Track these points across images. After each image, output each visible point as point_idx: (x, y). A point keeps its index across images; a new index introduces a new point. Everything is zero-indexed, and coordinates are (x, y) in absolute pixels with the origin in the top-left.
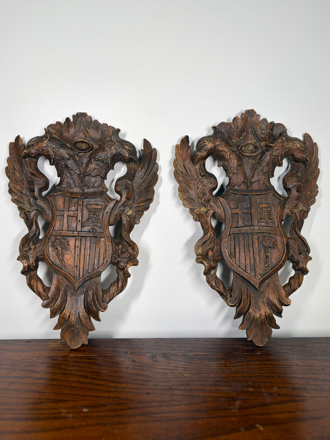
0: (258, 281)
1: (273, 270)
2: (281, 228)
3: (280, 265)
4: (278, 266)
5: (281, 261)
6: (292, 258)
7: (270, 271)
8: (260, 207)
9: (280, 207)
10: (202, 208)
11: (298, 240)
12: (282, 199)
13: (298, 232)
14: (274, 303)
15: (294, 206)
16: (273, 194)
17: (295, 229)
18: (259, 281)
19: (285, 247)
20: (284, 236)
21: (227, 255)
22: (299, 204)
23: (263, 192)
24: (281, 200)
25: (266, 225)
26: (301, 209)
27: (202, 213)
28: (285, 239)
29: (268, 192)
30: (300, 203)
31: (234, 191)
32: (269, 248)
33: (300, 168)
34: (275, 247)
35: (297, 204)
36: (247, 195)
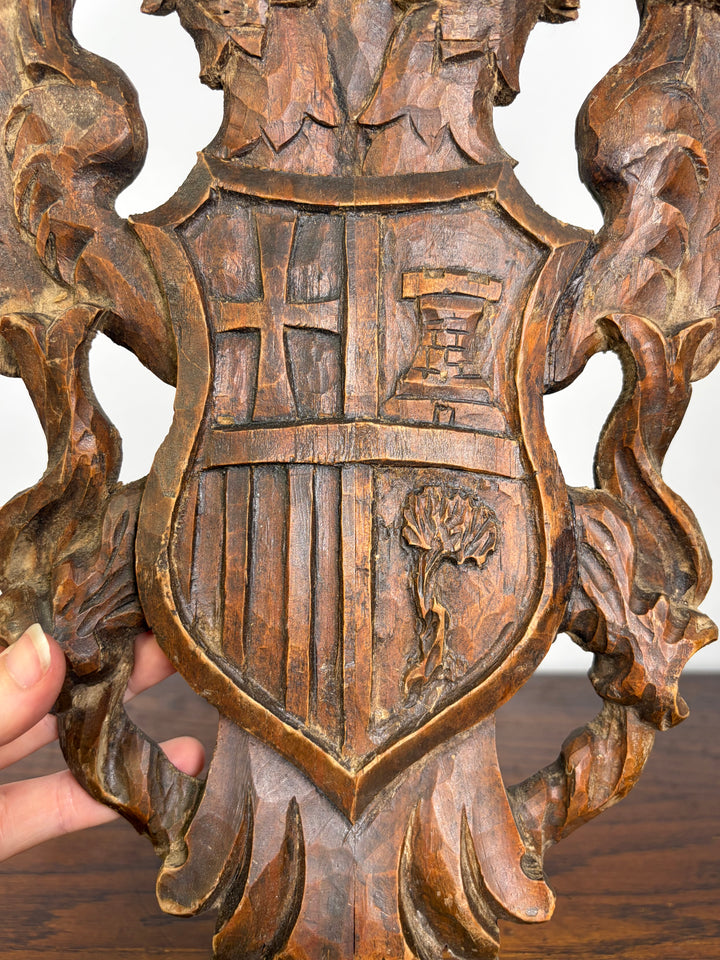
0: (351, 774)
1: (458, 708)
2: (531, 437)
3: (503, 676)
4: (491, 684)
5: (515, 653)
6: (589, 629)
7: (438, 709)
8: (409, 292)
9: (541, 293)
10: (46, 292)
11: (640, 515)
12: (555, 246)
13: (647, 466)
14: (446, 908)
15: (633, 292)
16: (498, 205)
17: (629, 441)
18: (361, 774)
19: (549, 563)
20: (549, 493)
21: (164, 606)
22: (668, 282)
23: (434, 193)
24: (545, 248)
25: (436, 416)
26: (676, 316)
27: (19, 329)
28: (554, 508)
29: (466, 193)
30: (678, 274)
31: (236, 181)
32: (447, 566)
33: (699, 34)
34: (480, 559)
35: (655, 280)
36: (327, 210)
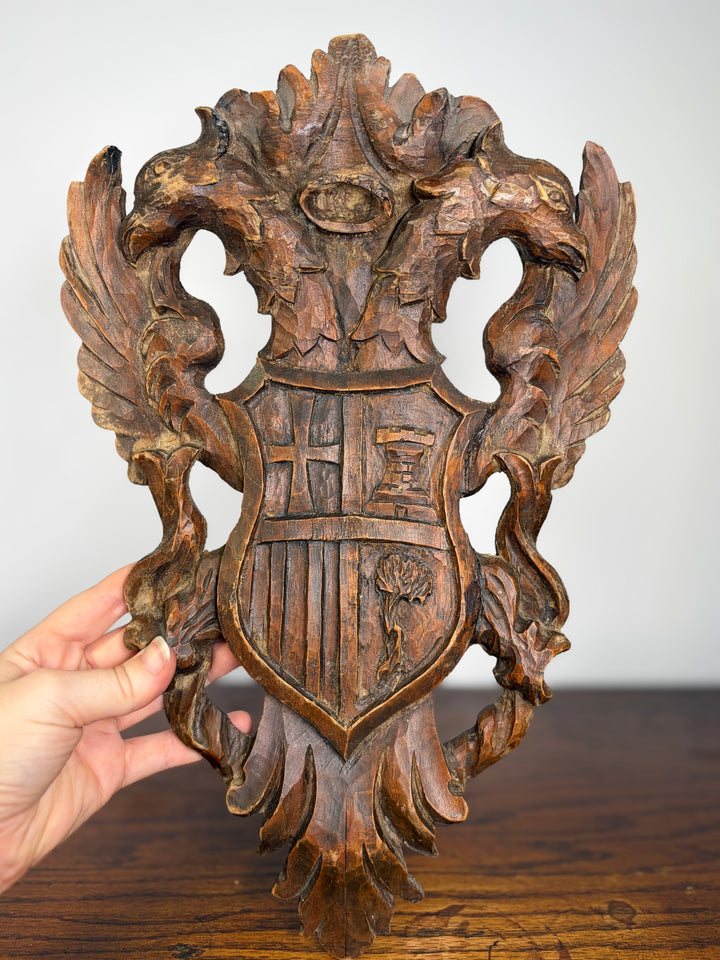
0: (345, 729)
1: (409, 688)
2: (452, 526)
3: (436, 669)
4: (429, 674)
5: (443, 655)
6: (491, 642)
7: (397, 689)
8: (380, 440)
9: (457, 441)
10: (163, 435)
11: (522, 571)
12: (465, 414)
13: (524, 542)
14: (401, 813)
15: (515, 438)
16: (432, 390)
17: (513, 527)
18: (351, 729)
19: (463, 601)
20: (463, 559)
21: (234, 626)
22: (537, 432)
23: (394, 383)
24: (460, 415)
25: (396, 512)
26: (543, 451)
27: (150, 461)
28: (466, 568)
29: (414, 383)
30: (544, 426)
31: (279, 376)
32: (403, 602)
33: (555, 284)
34: (422, 599)
35: (529, 431)
36: (333, 393)
